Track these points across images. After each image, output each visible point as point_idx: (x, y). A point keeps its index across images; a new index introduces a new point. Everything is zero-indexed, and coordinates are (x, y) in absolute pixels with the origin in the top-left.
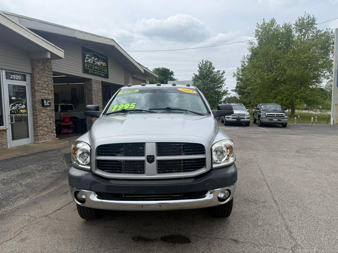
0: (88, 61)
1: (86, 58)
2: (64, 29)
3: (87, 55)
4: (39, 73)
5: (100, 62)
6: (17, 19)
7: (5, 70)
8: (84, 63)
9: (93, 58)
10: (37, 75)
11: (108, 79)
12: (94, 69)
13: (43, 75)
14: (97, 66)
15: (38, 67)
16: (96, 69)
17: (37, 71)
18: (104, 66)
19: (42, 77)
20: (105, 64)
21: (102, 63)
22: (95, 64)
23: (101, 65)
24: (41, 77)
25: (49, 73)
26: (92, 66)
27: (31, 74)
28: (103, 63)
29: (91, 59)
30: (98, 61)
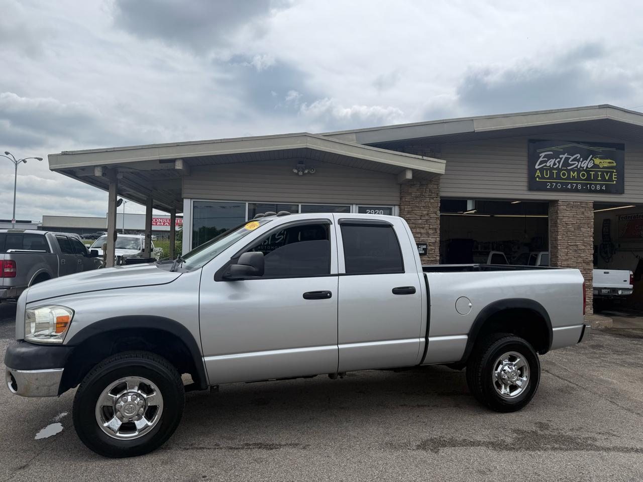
0: (546, 166)
1: (541, 159)
2: (445, 125)
3: (543, 155)
4: (411, 202)
5: (591, 159)
7: (356, 204)
8: (531, 172)
9: (564, 156)
10: (406, 207)
11: (623, 196)
12: (568, 178)
13: (417, 205)
14: (579, 170)
15: (411, 194)
16: (574, 177)
17: (406, 200)
18: (604, 168)
19: (416, 209)
20: (609, 163)
21: (597, 161)
22: (568, 168)
23: (595, 166)
24: (413, 209)
25: (432, 201)
26: (558, 174)
27: (399, 205)
28: (602, 161)
29: (558, 159)
30: (581, 159)
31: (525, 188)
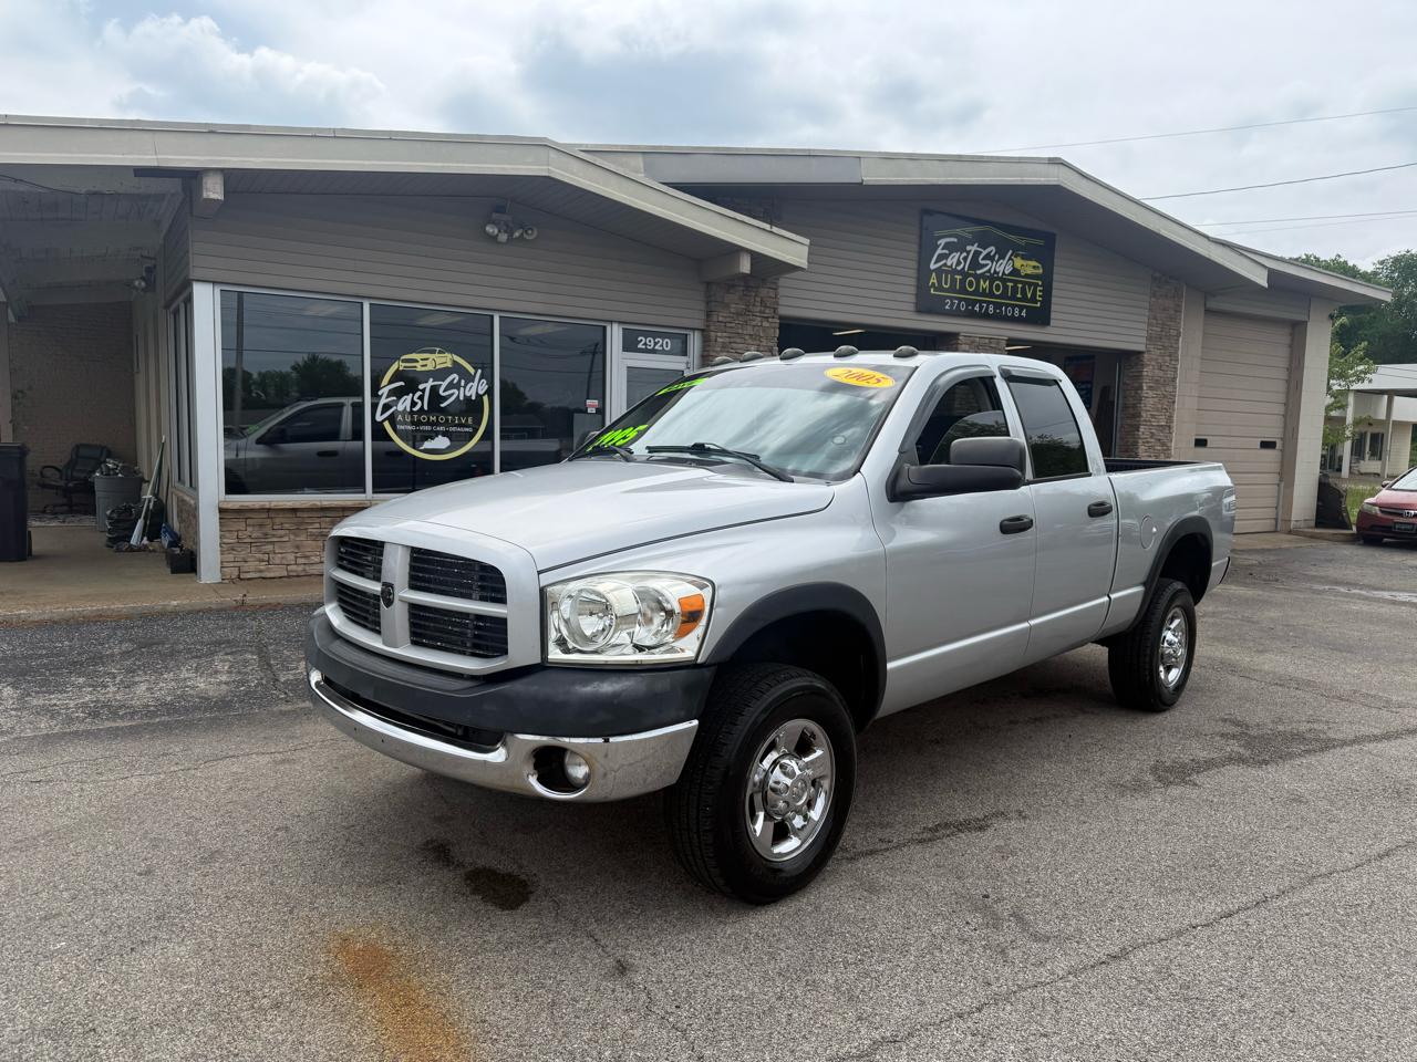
0: (945, 265)
1: (939, 251)
3: (942, 242)
4: (728, 325)
5: (1010, 259)
6: (639, 161)
7: (620, 322)
8: (923, 272)
9: (973, 248)
10: (719, 334)
11: (1048, 329)
12: (976, 292)
13: (740, 331)
14: (992, 277)
15: (727, 306)
16: (984, 290)
17: (721, 319)
18: (1027, 276)
19: (738, 340)
20: (1034, 267)
21: (1018, 262)
22: (978, 272)
23: (1015, 272)
24: (732, 340)
25: (765, 324)
26: (962, 282)
27: (702, 330)
28: (1025, 263)
29: (965, 254)
30: (997, 257)
31: (912, 307)
